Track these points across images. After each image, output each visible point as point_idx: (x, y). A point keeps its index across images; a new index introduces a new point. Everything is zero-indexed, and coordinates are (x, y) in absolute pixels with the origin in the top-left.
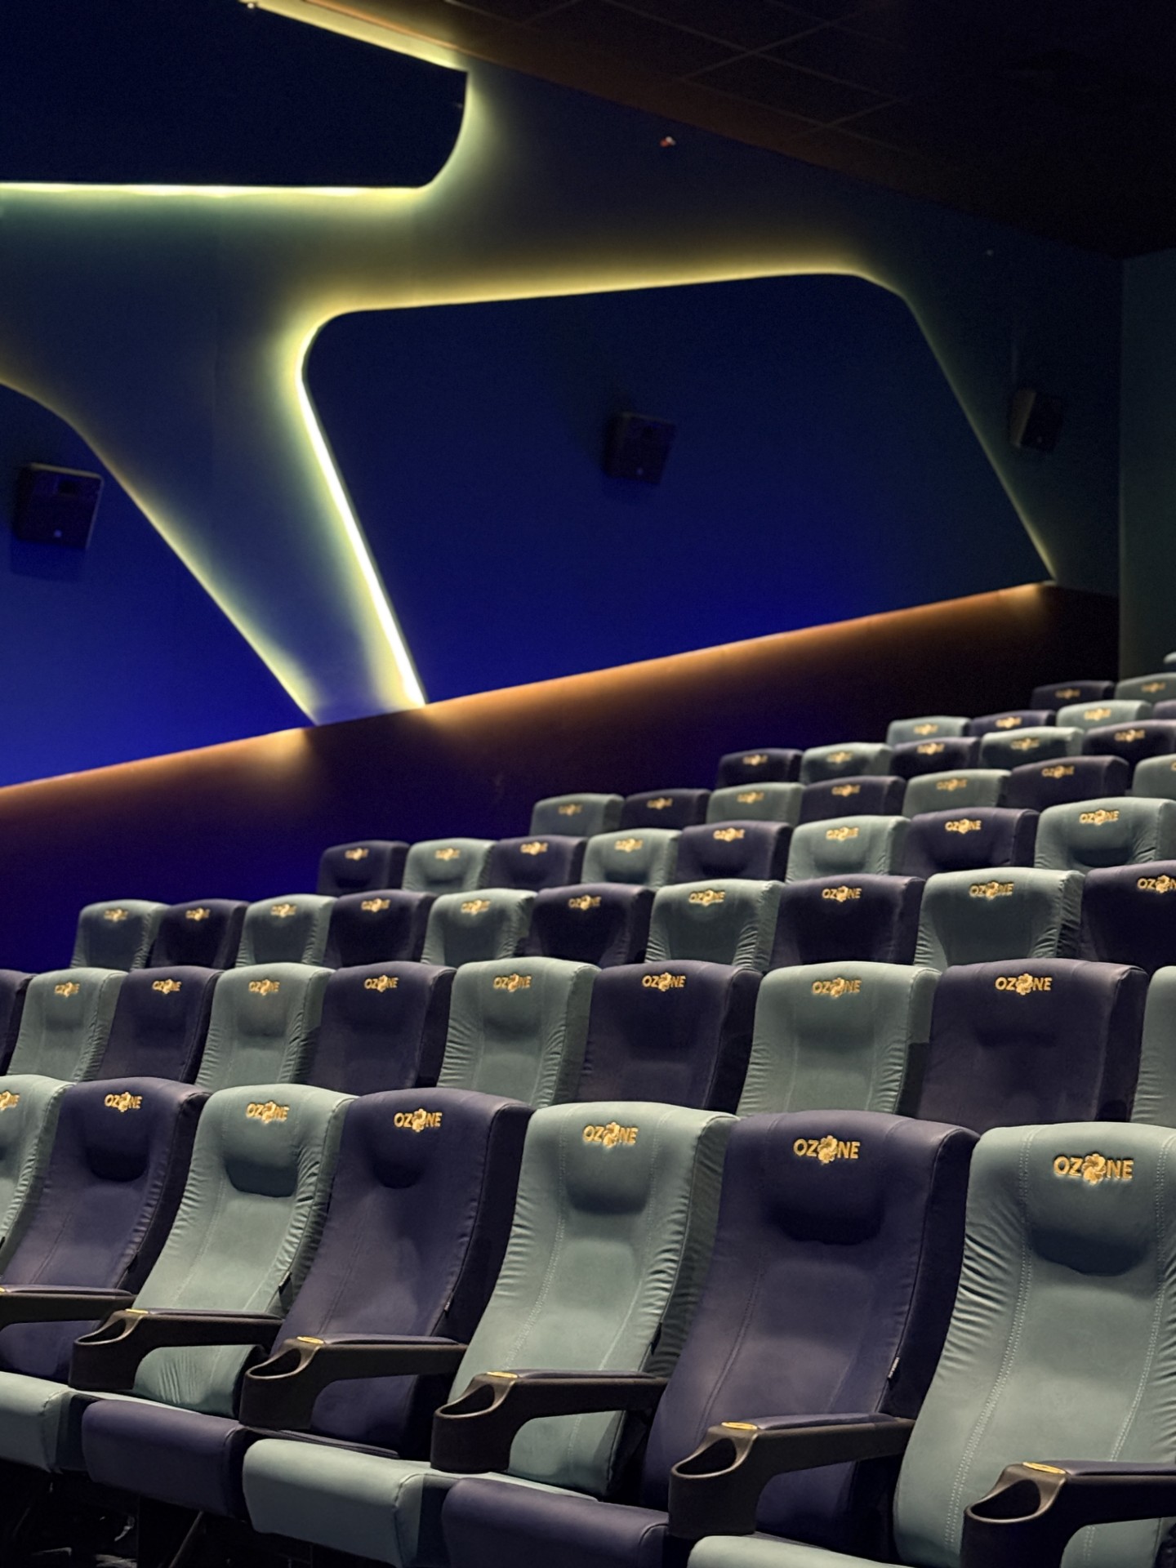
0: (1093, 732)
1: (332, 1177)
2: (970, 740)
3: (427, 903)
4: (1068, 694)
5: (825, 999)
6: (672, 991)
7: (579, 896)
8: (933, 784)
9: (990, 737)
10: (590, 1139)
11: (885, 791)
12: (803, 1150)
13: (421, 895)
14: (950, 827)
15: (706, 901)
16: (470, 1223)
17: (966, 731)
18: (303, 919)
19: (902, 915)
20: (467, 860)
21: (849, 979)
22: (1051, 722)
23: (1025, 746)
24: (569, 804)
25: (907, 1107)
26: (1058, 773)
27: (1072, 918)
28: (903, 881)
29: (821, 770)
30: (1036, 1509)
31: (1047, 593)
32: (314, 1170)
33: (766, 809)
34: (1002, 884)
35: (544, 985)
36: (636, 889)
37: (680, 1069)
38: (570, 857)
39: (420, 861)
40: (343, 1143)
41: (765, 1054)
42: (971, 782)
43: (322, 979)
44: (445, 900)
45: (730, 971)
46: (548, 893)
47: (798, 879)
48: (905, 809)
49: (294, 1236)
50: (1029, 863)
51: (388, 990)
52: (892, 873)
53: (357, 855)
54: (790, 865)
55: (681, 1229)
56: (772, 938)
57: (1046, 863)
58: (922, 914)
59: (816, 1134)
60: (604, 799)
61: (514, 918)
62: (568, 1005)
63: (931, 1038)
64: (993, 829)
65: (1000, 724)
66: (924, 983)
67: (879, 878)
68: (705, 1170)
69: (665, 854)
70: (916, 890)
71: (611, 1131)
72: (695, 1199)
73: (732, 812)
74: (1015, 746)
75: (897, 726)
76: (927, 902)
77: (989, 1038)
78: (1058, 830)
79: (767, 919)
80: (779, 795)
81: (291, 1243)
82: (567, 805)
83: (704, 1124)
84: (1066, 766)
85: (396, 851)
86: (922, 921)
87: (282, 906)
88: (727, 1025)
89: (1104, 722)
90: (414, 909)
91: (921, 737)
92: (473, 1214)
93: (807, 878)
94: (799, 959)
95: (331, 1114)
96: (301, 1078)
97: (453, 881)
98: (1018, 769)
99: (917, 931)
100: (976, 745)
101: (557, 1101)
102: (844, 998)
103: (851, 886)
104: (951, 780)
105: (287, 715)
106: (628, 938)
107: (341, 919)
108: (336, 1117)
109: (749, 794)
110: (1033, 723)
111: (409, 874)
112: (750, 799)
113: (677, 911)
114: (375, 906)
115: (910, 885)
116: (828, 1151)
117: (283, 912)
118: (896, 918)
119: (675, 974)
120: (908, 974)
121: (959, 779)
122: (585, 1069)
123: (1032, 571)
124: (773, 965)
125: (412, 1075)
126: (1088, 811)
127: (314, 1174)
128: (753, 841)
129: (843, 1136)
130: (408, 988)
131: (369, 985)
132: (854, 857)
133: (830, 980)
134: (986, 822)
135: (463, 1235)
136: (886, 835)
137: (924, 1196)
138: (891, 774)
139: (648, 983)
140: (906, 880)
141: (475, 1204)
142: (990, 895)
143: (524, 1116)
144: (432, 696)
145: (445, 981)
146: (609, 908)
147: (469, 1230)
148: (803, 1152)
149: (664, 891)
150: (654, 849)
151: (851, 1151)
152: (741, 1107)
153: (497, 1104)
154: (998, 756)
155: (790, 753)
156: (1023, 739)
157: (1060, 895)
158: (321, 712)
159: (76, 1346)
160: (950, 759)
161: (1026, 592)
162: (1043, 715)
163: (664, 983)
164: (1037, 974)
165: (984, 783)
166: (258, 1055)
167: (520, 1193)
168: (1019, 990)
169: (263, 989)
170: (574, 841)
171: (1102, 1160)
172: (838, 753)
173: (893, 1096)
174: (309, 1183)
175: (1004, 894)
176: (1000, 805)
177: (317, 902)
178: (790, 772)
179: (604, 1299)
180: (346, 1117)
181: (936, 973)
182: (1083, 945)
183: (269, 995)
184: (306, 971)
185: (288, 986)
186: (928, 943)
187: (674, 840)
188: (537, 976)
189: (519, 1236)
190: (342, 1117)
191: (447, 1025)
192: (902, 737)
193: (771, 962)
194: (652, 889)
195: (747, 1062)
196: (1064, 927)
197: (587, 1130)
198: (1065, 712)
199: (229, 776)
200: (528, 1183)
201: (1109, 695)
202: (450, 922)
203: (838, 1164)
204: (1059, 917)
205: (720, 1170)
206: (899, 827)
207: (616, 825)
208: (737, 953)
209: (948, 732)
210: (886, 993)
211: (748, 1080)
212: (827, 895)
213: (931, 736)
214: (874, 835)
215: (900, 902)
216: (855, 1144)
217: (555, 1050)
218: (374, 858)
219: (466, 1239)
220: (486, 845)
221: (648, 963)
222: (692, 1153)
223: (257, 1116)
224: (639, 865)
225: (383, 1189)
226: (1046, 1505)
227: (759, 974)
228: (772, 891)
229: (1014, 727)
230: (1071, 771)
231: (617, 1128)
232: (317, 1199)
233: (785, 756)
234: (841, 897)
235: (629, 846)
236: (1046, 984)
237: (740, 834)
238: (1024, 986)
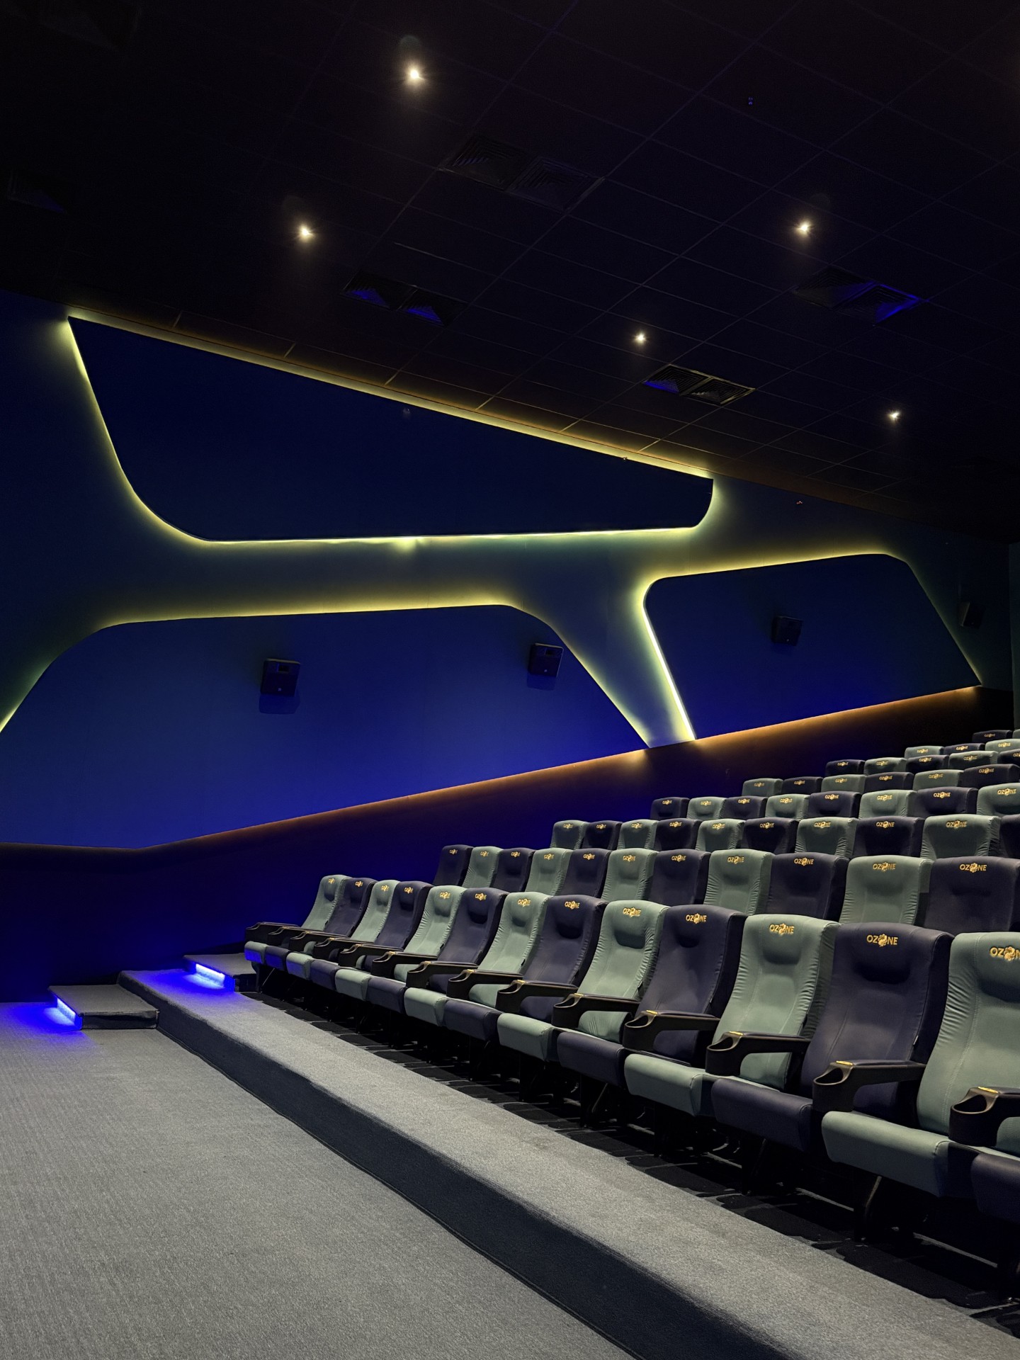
0: (1002, 753)
1: (659, 941)
2: (944, 756)
3: (698, 824)
4: (990, 736)
5: (879, 872)
6: (808, 865)
7: (765, 822)
8: (928, 775)
9: (953, 755)
10: (772, 930)
11: (904, 778)
12: (871, 939)
13: (695, 820)
14: (936, 795)
15: (822, 826)
16: (720, 965)
17: (942, 752)
18: (645, 829)
19: (914, 834)
20: (715, 805)
21: (890, 863)
22: (983, 748)
23: (970, 759)
24: (759, 782)
25: (919, 922)
26: (987, 771)
27: (996, 838)
28: (914, 819)
29: (873, 769)
30: (985, 1108)
31: (978, 690)
32: (652, 938)
33: (848, 786)
34: (962, 821)
35: (750, 861)
36: (790, 820)
37: (813, 900)
38: (760, 805)
39: (694, 806)
40: (664, 926)
41: (852, 895)
42: (945, 775)
43: (654, 855)
44: (706, 823)
45: (834, 858)
46: (750, 821)
47: (864, 817)
48: (914, 786)
49: (644, 966)
50: (975, 813)
51: (682, 861)
52: (908, 815)
53: (667, 802)
54: (860, 811)
55: (814, 972)
56: (853, 843)
57: (982, 812)
58: (924, 834)
59: (878, 933)
60: (775, 780)
61: (736, 831)
62: (761, 870)
63: (930, 890)
64: (956, 797)
65: (957, 749)
66: (926, 866)
67: (902, 817)
68: (827, 947)
69: (802, 804)
70: (921, 823)
71: (782, 927)
72: (822, 958)
73: (833, 787)
74: (966, 759)
75: (909, 749)
76: (926, 829)
77: (957, 891)
78: (987, 797)
79: (851, 835)
80: (855, 779)
81: (643, 969)
82: (758, 782)
83: (825, 926)
84: (990, 768)
85: (684, 801)
86: (923, 837)
87: (636, 824)
88: (834, 881)
89: (1007, 748)
90: (692, 826)
91: (920, 754)
92: (721, 961)
93: (869, 817)
94: (867, 853)
95: (659, 914)
96: (645, 898)
97: (708, 815)
98: (966, 770)
99: (921, 842)
100: (947, 758)
101: (757, 913)
102: (888, 871)
103: (890, 821)
104: (936, 774)
105: (639, 743)
106: (787, 841)
107: (661, 830)
108: (661, 915)
109: (841, 779)
110: (974, 749)
111: (690, 811)
112: (841, 781)
113: (808, 830)
114: (676, 825)
115: (918, 821)
116: (883, 941)
117: (637, 826)
118: (911, 835)
119: (809, 858)
120: (919, 861)
121: (940, 774)
122: (770, 898)
123: (972, 681)
124: (855, 855)
125: (693, 898)
126: (1001, 789)
127: (652, 940)
128: (842, 801)
129: (890, 934)
130: (690, 860)
131: (674, 858)
132: (890, 808)
133: (881, 863)
134: (952, 793)
135: (718, 970)
136: (905, 798)
137: (929, 963)
138: (906, 771)
139: (797, 862)
140: (916, 819)
141: (722, 957)
142: (956, 826)
143: (744, 919)
144: (699, 736)
145: (707, 858)
146: (778, 828)
147: (719, 968)
148: (871, 941)
149: (803, 821)
150: (798, 802)
151: (894, 941)
152: (841, 919)
153: (730, 913)
154: (958, 763)
155: (859, 761)
156: (970, 756)
157: (989, 827)
158: (651, 742)
159: (554, 1008)
160: (934, 765)
161: (969, 690)
162: (979, 745)
163: (804, 862)
164: (979, 863)
165: (951, 775)
166: (626, 887)
167: (742, 953)
168: (971, 870)
169: (629, 859)
170: (762, 798)
171: (1013, 950)
172: (882, 761)
173: (912, 917)
174: (650, 943)
175: (963, 826)
176: (958, 786)
177: (650, 822)
178: (860, 769)
179: (780, 1000)
180: (666, 916)
181: (931, 861)
182: (1000, 850)
183: (632, 862)
184: (647, 852)
185: (640, 858)
186: (926, 847)
187: (806, 798)
188: (747, 857)
189: (742, 972)
190: (664, 916)
191: (707, 877)
192: (911, 754)
193: (853, 854)
194: (798, 820)
195: (843, 899)
196: (992, 842)
197: (771, 926)
198: (989, 744)
199: (613, 770)
200: (746, 948)
201: (1009, 736)
202: (707, 831)
203: (888, 946)
204: (989, 837)
205: (833, 947)
206: (911, 795)
207: (780, 792)
208: (837, 849)
209: (934, 752)
210: (908, 869)
211: (844, 907)
212: (879, 825)
213: (924, 754)
214: (900, 798)
215: (913, 828)
216: (895, 938)
217: (756, 889)
218: (675, 804)
219: (719, 972)
220: (723, 799)
221: (797, 853)
222: (820, 939)
223: (628, 914)
224: (790, 809)
225: (682, 948)
226: (989, 1106)
227: (848, 860)
228: (853, 822)
229: (964, 751)
230: (992, 770)
231: (785, 926)
232: (653, 950)
233: (857, 763)
234: (885, 826)
235: (786, 801)
236: (984, 868)
237: (837, 797)
238: (974, 868)
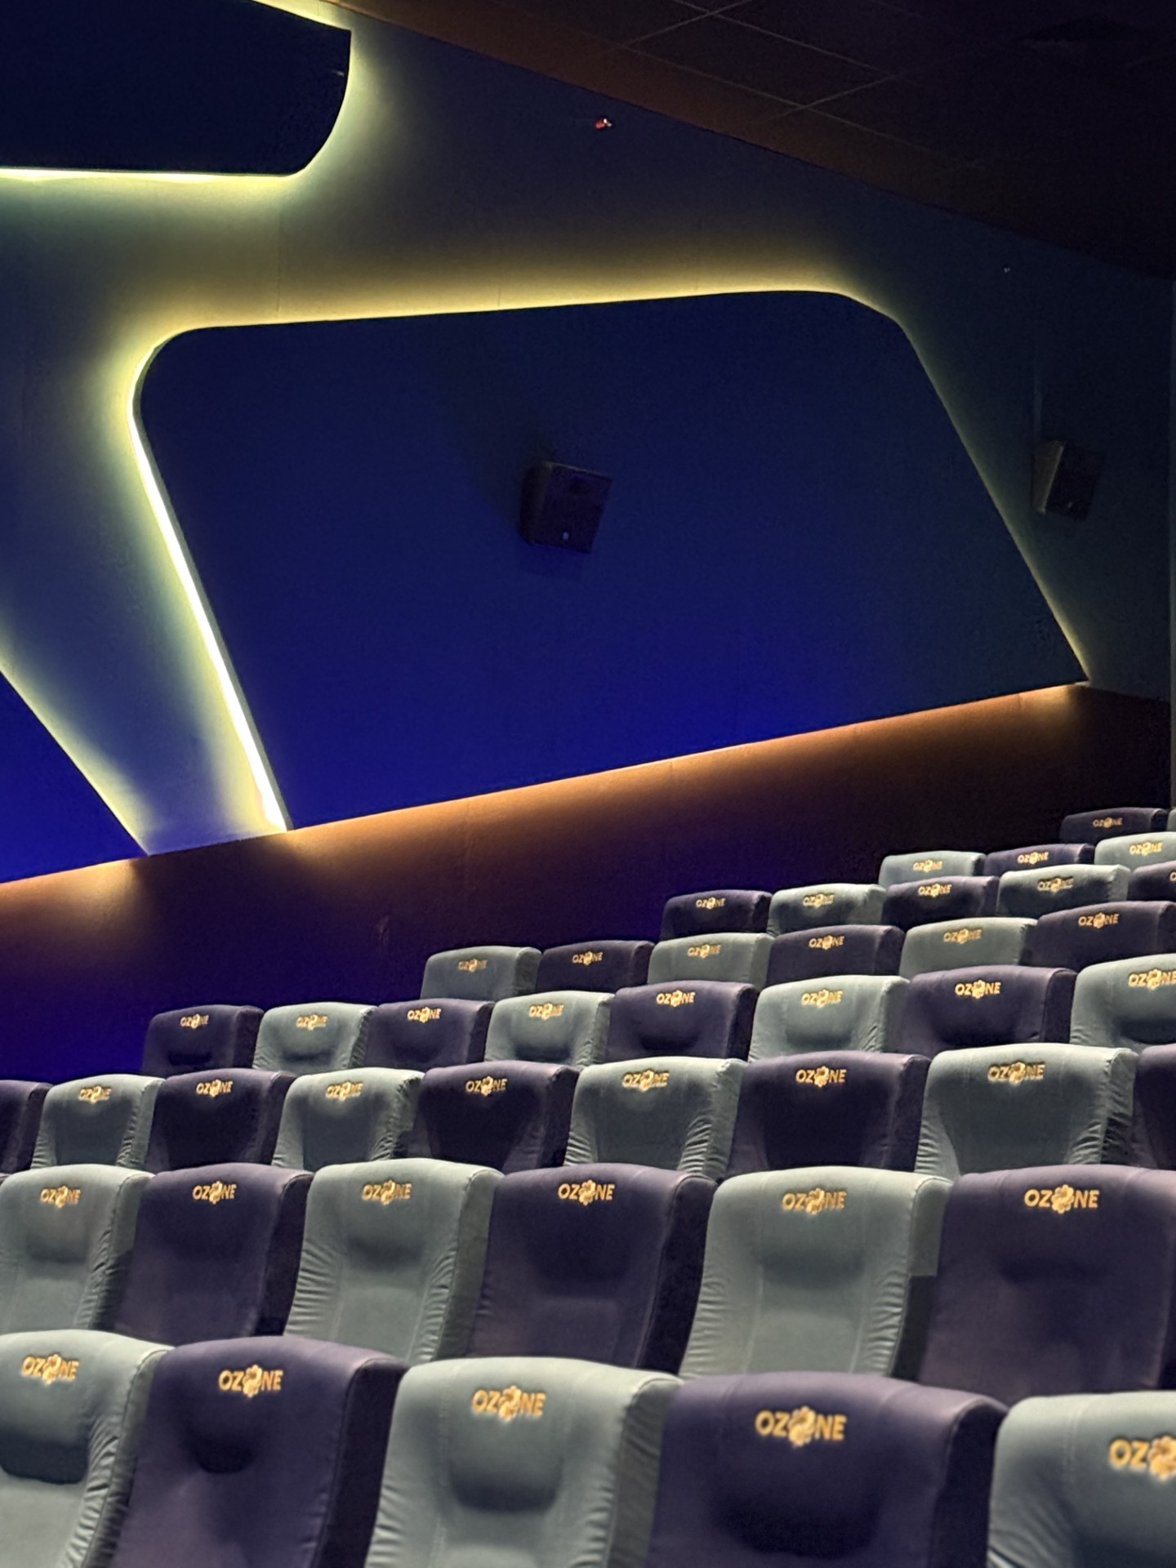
0: (1142, 870)
1: (133, 1459)
2: (984, 880)
3: (282, 1085)
4: (1108, 823)
5: (799, 1218)
6: (596, 1204)
7: (480, 1077)
8: (939, 935)
9: (1009, 877)
10: (481, 1408)
11: (877, 942)
12: (769, 1426)
13: (274, 1075)
14: (961, 991)
15: (644, 1085)
16: (318, 1522)
17: (979, 869)
18: (120, 1106)
19: (900, 1104)
20: (336, 1030)
21: (831, 1190)
22: (1088, 858)
23: (1055, 888)
24: (471, 959)
25: (906, 1367)
26: (1099, 922)
27: (1121, 1110)
28: (900, 1061)
29: (794, 917)
31: (1081, 696)
32: (111, 1448)
33: (722, 968)
34: (1030, 1064)
35: (428, 1195)
36: (552, 1069)
37: (607, 1308)
38: (469, 1026)
39: (275, 1030)
40: (151, 1412)
41: (720, 1289)
42: (987, 933)
43: (137, 1185)
44: (306, 1082)
45: (672, 1179)
46: (436, 1072)
47: (765, 1057)
48: (902, 969)
49: (82, 1538)
50: (1063, 1037)
51: (223, 1202)
52: (885, 1049)
53: (195, 1022)
54: (754, 1038)
55: (600, 1533)
56: (730, 1134)
57: (1084, 1037)
58: (925, 1104)
59: (786, 1405)
60: (518, 951)
61: (395, 1105)
62: (460, 1220)
63: (941, 1270)
64: (1015, 995)
65: (1021, 860)
66: (930, 1197)
67: (869, 1055)
68: (638, 1454)
69: (592, 1022)
70: (919, 1071)
71: (510, 1398)
72: (623, 1489)
73: (681, 969)
74: (1043, 888)
75: (890, 861)
76: (930, 1089)
77: (1017, 1270)
78: (1100, 994)
79: (724, 1111)
80: (740, 948)
81: (77, 1549)
82: (469, 959)
83: (635, 1389)
84: (1107, 913)
85: (244, 1017)
86: (925, 1113)
87: (92, 1089)
88: (670, 1247)
89: (1154, 858)
90: (264, 1094)
91: (921, 875)
92: (323, 1509)
93: (773, 1055)
94: (766, 1164)
95: (134, 1372)
96: (105, 1322)
97: (317, 1057)
98: (1044, 918)
99: (919, 1125)
100: (993, 885)
101: (443, 1354)
102: (824, 1216)
103: (833, 1066)
104: (961, 930)
105: (115, 841)
106: (542, 1132)
107: (168, 1105)
108: (141, 1375)
109: (702, 946)
110: (1065, 859)
111: (261, 1048)
112: (704, 952)
113: (605, 1096)
114: (214, 1090)
115: (911, 1066)
116: (802, 1429)
117: (94, 1097)
118: (892, 1107)
119: (600, 1181)
120: (908, 1184)
121: (972, 929)
122: (482, 1307)
123: (1062, 670)
124: (732, 1169)
125: (253, 1316)
126: (1139, 970)
127: (109, 1454)
128: (707, 1007)
129: (824, 1406)
130: (249, 1198)
131: (199, 1194)
132: (837, 1029)
133: (805, 1191)
134: (1006, 983)
135: (309, 1539)
136: (878, 1000)
137: (933, 1492)
138: (883, 923)
139: (565, 1194)
140: (905, 1059)
141: (325, 1497)
142: (1014, 1079)
143: (397, 1374)
144: (299, 816)
145: (299, 1189)
146: (519, 1093)
147: (316, 1532)
148: (768, 1429)
149: (590, 1072)
150: (578, 1017)
151: (835, 1429)
152: (688, 1359)
153: (356, 1359)
154: (1020, 900)
155: (755, 895)
156: (1052, 879)
157: (1105, 1080)
158: (154, 839)
160: (959, 904)
161: (1053, 696)
162: (1077, 849)
163: (587, 1194)
164: (1080, 1186)
165: (1002, 935)
166: (50, 1288)
167: (385, 1481)
168: (1055, 1207)
169: (59, 1199)
170: (476, 1006)
172: (818, 895)
173: (886, 1349)
174: (104, 1463)
175: (1032, 1078)
176: (1023, 963)
177: (137, 1083)
178: (754, 919)
180: (156, 1375)
181: (946, 1183)
182: (1135, 1146)
183: (67, 1207)
184: (117, 1175)
185: (93, 1194)
186: (933, 1142)
187: (604, 1004)
188: (420, 1184)
189: (383, 1542)
190: (151, 1376)
191: (299, 1251)
192: (897, 876)
193: (730, 1166)
194: (574, 1068)
195: (695, 1301)
196: (1111, 1122)
197: (477, 1396)
198: (1104, 845)
200: (399, 1468)
201: (1159, 825)
202: (310, 1109)
203: (817, 1447)
204: (1106, 1108)
205: (656, 1452)
206: (894, 990)
207: (532, 987)
208: (684, 1154)
209: (957, 871)
210: (880, 1209)
211: (696, 1325)
212: (802, 1078)
213: (934, 874)
214: (863, 1001)
215: (897, 1088)
216: (839, 1419)
217: (443, 1281)
218: (217, 1026)
219: (313, 1545)
220: (362, 1009)
221: (570, 1167)
222: (618, 1428)
223: (37, 1374)
224: (559, 1038)
225: (201, 1474)
227: (711, 1182)
228: (731, 1072)
229: (1040, 865)
230: (1114, 920)
231: (517, 1393)
232: (113, 1488)
233: (749, 899)
234: (820, 1081)
235: (546, 1014)
236: (1091, 1200)
237: (690, 998)
238: (1062, 1201)
